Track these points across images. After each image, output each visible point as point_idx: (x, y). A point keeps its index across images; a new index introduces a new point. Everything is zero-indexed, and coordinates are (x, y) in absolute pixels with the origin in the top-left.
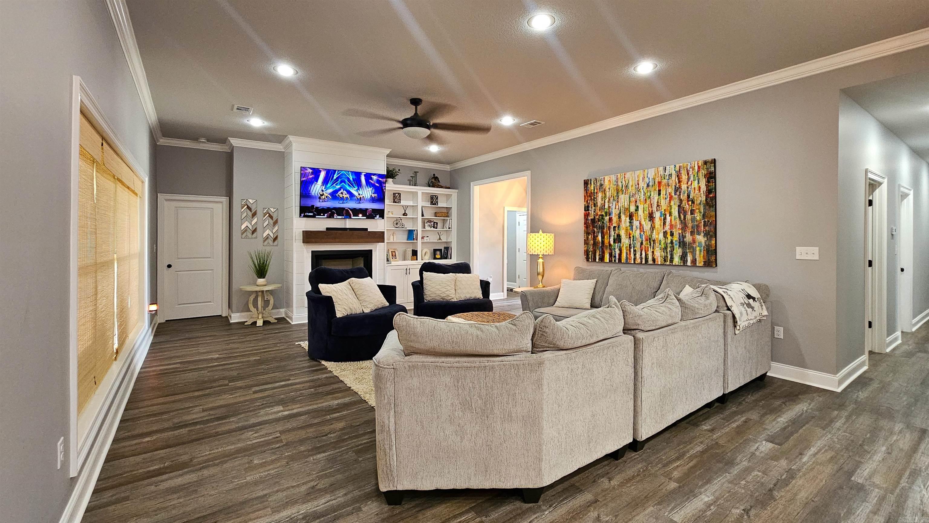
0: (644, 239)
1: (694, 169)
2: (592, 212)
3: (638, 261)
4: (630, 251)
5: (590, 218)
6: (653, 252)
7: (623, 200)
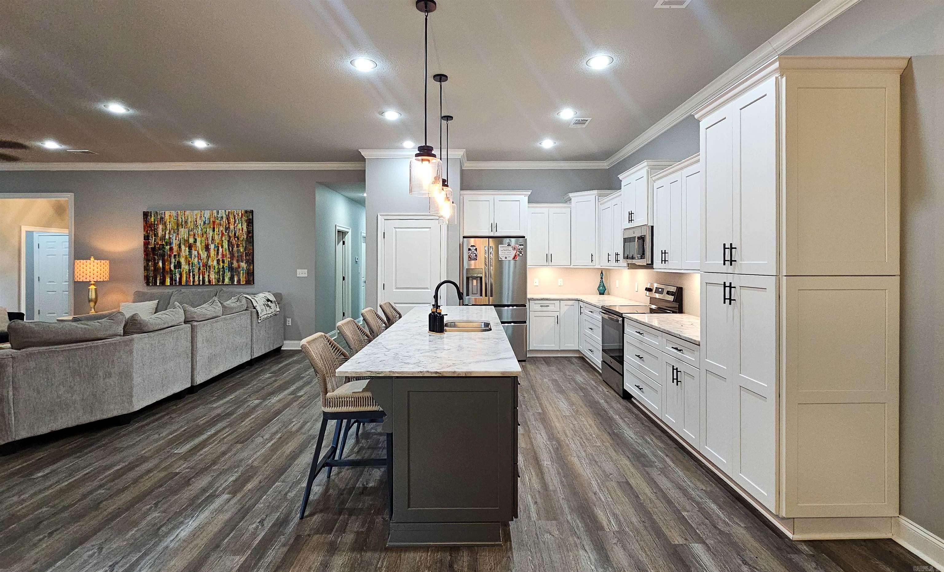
0: (201, 265)
1: (238, 215)
2: (152, 240)
3: (197, 283)
4: (190, 275)
5: (150, 247)
6: (209, 276)
7: (183, 233)
